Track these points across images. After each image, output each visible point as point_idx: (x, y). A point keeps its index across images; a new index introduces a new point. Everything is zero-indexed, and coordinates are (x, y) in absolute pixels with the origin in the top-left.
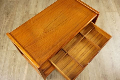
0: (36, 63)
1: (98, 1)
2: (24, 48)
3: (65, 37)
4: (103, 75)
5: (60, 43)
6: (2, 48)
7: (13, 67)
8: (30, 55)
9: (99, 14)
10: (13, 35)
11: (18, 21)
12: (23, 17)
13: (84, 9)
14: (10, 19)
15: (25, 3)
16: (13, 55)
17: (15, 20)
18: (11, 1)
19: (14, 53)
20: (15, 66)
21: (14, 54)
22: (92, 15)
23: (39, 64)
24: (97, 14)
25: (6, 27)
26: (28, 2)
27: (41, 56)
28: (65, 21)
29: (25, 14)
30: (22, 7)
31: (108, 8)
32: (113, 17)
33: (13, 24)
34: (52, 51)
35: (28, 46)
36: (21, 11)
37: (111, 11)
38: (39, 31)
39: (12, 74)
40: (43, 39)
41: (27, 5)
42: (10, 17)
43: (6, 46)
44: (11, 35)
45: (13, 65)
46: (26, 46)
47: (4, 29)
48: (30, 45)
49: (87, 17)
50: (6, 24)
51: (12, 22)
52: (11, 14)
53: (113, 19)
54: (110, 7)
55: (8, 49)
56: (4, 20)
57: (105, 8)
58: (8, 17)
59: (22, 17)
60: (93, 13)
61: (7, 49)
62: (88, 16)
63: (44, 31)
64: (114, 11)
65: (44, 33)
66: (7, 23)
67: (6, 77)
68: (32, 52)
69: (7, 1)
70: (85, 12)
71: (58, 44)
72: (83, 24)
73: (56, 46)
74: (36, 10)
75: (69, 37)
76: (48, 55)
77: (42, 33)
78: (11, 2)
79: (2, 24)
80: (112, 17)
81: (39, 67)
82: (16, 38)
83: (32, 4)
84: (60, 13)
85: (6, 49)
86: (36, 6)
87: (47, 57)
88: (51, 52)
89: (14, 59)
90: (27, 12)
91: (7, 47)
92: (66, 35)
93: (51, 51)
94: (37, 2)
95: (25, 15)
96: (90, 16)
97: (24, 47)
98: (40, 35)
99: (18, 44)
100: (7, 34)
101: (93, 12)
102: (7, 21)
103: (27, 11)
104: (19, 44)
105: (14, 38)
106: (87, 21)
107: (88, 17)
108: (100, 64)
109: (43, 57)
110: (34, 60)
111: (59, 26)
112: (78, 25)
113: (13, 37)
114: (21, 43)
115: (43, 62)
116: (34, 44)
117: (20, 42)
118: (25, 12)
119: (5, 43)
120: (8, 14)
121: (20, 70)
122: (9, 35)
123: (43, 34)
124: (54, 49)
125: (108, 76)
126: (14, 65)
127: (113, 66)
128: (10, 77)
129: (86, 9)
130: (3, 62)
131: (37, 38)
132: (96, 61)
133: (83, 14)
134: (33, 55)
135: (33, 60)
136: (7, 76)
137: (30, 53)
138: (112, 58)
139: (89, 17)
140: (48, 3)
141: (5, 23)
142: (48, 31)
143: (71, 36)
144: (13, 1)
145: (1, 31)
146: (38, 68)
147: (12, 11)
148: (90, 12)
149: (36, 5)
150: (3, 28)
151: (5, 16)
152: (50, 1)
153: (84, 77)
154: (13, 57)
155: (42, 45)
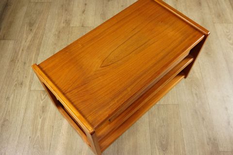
0: (87, 123)
1: (200, 3)
2: (64, 94)
3: (142, 75)
4: (210, 139)
5: (132, 86)
6: (21, 87)
7: (40, 120)
8: (75, 106)
9: (208, 33)
10: (44, 69)
11: (49, 38)
12: (60, 32)
13: (180, 24)
14: (36, 34)
15: (62, 6)
16: (41, 99)
17: (44, 36)
18: (36, 1)
19: (42, 95)
20: (44, 120)
21: (43, 98)
22: (194, 36)
23: (92, 125)
24: (205, 35)
25: (29, 48)
26: (69, 5)
27: (96, 109)
28: (143, 46)
29: (62, 25)
30: (56, 13)
31: (220, 16)
32: (229, 34)
33: (41, 43)
34: (118, 102)
35: (71, 91)
36: (56, 21)
37: (224, 22)
38: (93, 63)
39: (38, 134)
40: (100, 78)
41: (66, 10)
42: (35, 31)
43: (28, 84)
44: (41, 69)
45: (40, 118)
46: (68, 90)
47: (25, 52)
48: (76, 88)
49: (184, 40)
50: (28, 43)
51: (38, 40)
52: (37, 26)
53: (229, 37)
54: (223, 14)
55: (32, 88)
56: (25, 36)
57: (213, 16)
58: (31, 30)
59: (56, 30)
60: (197, 32)
61: (30, 88)
62: (186, 38)
63: (102, 64)
64: (230, 23)
65: (103, 67)
66: (31, 41)
67: (28, 139)
68: (80, 101)
69: (30, 2)
70: (181, 30)
71: (129, 89)
72: (177, 53)
73: (125, 92)
74: (83, 18)
75: (150, 76)
76: (109, 108)
77: (100, 66)
78: (36, 3)
79: (21, 42)
80: (227, 32)
81: (93, 131)
82: (50, 74)
83: (77, 8)
84: (134, 29)
85: (27, 88)
86: (83, 12)
87: (107, 112)
88: (115, 103)
89: (43, 107)
90: (67, 23)
91: (30, 86)
92: (145, 73)
93: (116, 101)
94: (86, 4)
95: (63, 28)
96: (191, 37)
97: (64, 91)
98: (95, 71)
99: (53, 86)
100: (33, 66)
101: (197, 30)
102: (30, 38)
103: (66, 20)
104: (56, 85)
105: (46, 75)
106: (184, 47)
107: (186, 40)
108: (203, 119)
109: (100, 112)
110: (84, 116)
111: (131, 55)
112: (167, 55)
113: (44, 72)
114: (58, 85)
115: (101, 121)
116: (83, 87)
117: (56, 83)
118: (62, 21)
119: (26, 77)
120: (31, 25)
121: (53, 127)
122: (38, 69)
123: (101, 68)
124: (122, 98)
125: (220, 141)
126: (42, 118)
127: (229, 123)
128: (35, 139)
129: (184, 24)
130: (23, 111)
131: (89, 76)
132: (196, 112)
133: (177, 33)
134: (81, 107)
135: (82, 117)
136: (29, 137)
137: (75, 103)
138: (226, 109)
139: (188, 39)
140: (106, 6)
141: (25, 42)
142: (110, 63)
143: (153, 74)
144: (40, 3)
145: (19, 56)
146: (91, 132)
147: (40, 20)
148: (191, 30)
149: (83, 9)
150: (23, 50)
151: (26, 28)
152: (110, 3)
153: (174, 142)
154: (42, 102)
155: (99, 90)
